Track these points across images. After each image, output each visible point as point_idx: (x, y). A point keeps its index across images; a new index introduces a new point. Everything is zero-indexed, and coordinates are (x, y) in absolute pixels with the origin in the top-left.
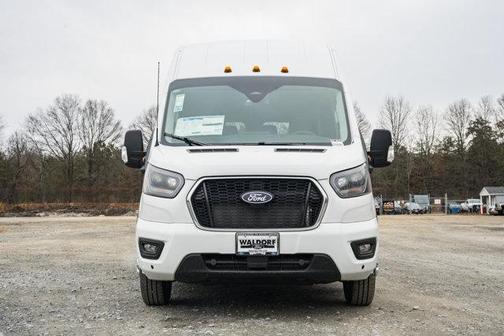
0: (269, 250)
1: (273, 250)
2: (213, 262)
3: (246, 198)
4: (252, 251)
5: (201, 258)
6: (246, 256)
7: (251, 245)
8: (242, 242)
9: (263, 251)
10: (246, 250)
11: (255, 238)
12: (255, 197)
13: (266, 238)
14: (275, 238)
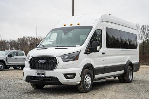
0: (43, 75)
1: (44, 75)
2: (32, 78)
3: (39, 62)
4: (39, 75)
5: (29, 77)
6: (38, 77)
7: (39, 74)
8: (37, 73)
9: (41, 76)
10: (38, 75)
11: (40, 72)
12: (41, 61)
13: (42, 72)
14: (44, 72)
